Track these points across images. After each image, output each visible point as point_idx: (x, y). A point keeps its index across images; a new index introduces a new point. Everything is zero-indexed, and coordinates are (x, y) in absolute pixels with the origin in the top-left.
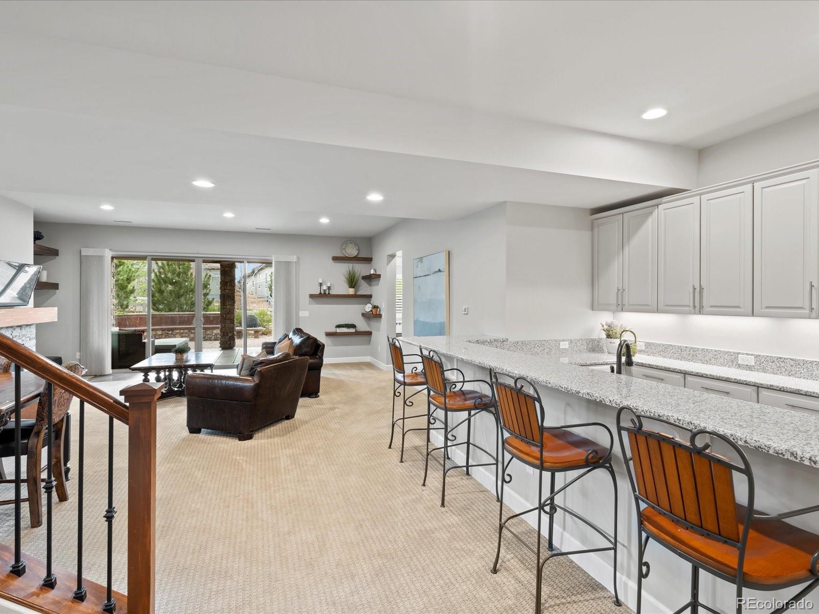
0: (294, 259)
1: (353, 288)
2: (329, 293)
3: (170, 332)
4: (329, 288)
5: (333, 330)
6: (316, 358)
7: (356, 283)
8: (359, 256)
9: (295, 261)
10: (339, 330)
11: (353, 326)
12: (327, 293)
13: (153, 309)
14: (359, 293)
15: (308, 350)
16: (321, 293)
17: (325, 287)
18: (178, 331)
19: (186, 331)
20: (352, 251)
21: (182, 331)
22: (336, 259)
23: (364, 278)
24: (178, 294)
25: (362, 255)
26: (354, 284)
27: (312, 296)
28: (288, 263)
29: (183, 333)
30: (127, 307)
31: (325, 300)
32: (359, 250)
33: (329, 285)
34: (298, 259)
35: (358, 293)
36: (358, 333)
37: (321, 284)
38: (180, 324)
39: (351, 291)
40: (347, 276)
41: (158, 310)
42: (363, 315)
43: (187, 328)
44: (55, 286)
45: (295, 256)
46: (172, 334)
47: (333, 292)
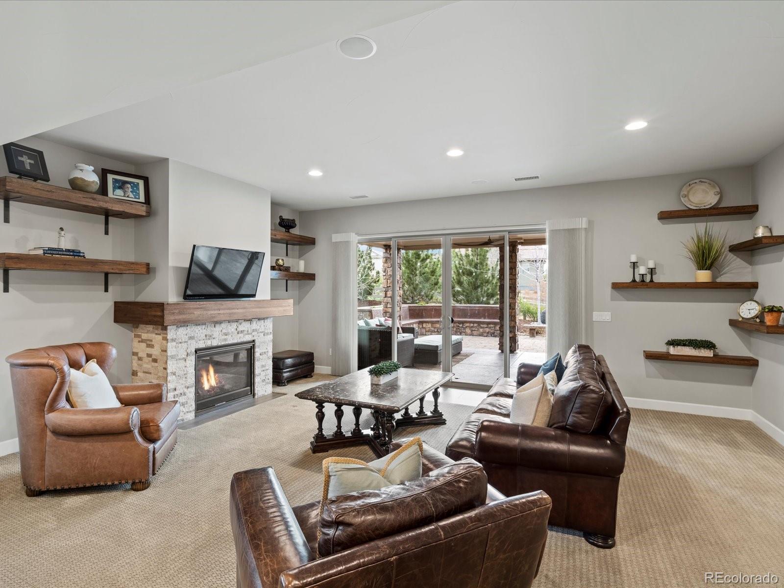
0: (583, 223)
1: (709, 268)
2: (652, 281)
3: (461, 325)
4: (652, 271)
5: (662, 348)
6: (605, 446)
7: (715, 260)
8: (723, 205)
9: (584, 226)
10: (673, 351)
11: (709, 345)
12: (648, 279)
13: (454, 300)
14: (723, 279)
15: (582, 419)
16: (634, 281)
17: (642, 270)
18: (468, 325)
19: (475, 325)
20: (704, 197)
21: (472, 325)
22: (665, 216)
23: (734, 249)
24: (475, 285)
25: (730, 202)
26: (709, 262)
27: (616, 286)
28: (572, 232)
29: (472, 327)
30: (432, 298)
31: (644, 292)
32: (721, 194)
33: (651, 265)
34: (590, 223)
35: (719, 280)
36: (721, 360)
37: (634, 265)
38: (471, 317)
39: (704, 276)
40: (693, 247)
41: (457, 301)
42: (733, 323)
43: (477, 321)
44: (311, 277)
45: (585, 220)
46: (462, 327)
47: (659, 278)
